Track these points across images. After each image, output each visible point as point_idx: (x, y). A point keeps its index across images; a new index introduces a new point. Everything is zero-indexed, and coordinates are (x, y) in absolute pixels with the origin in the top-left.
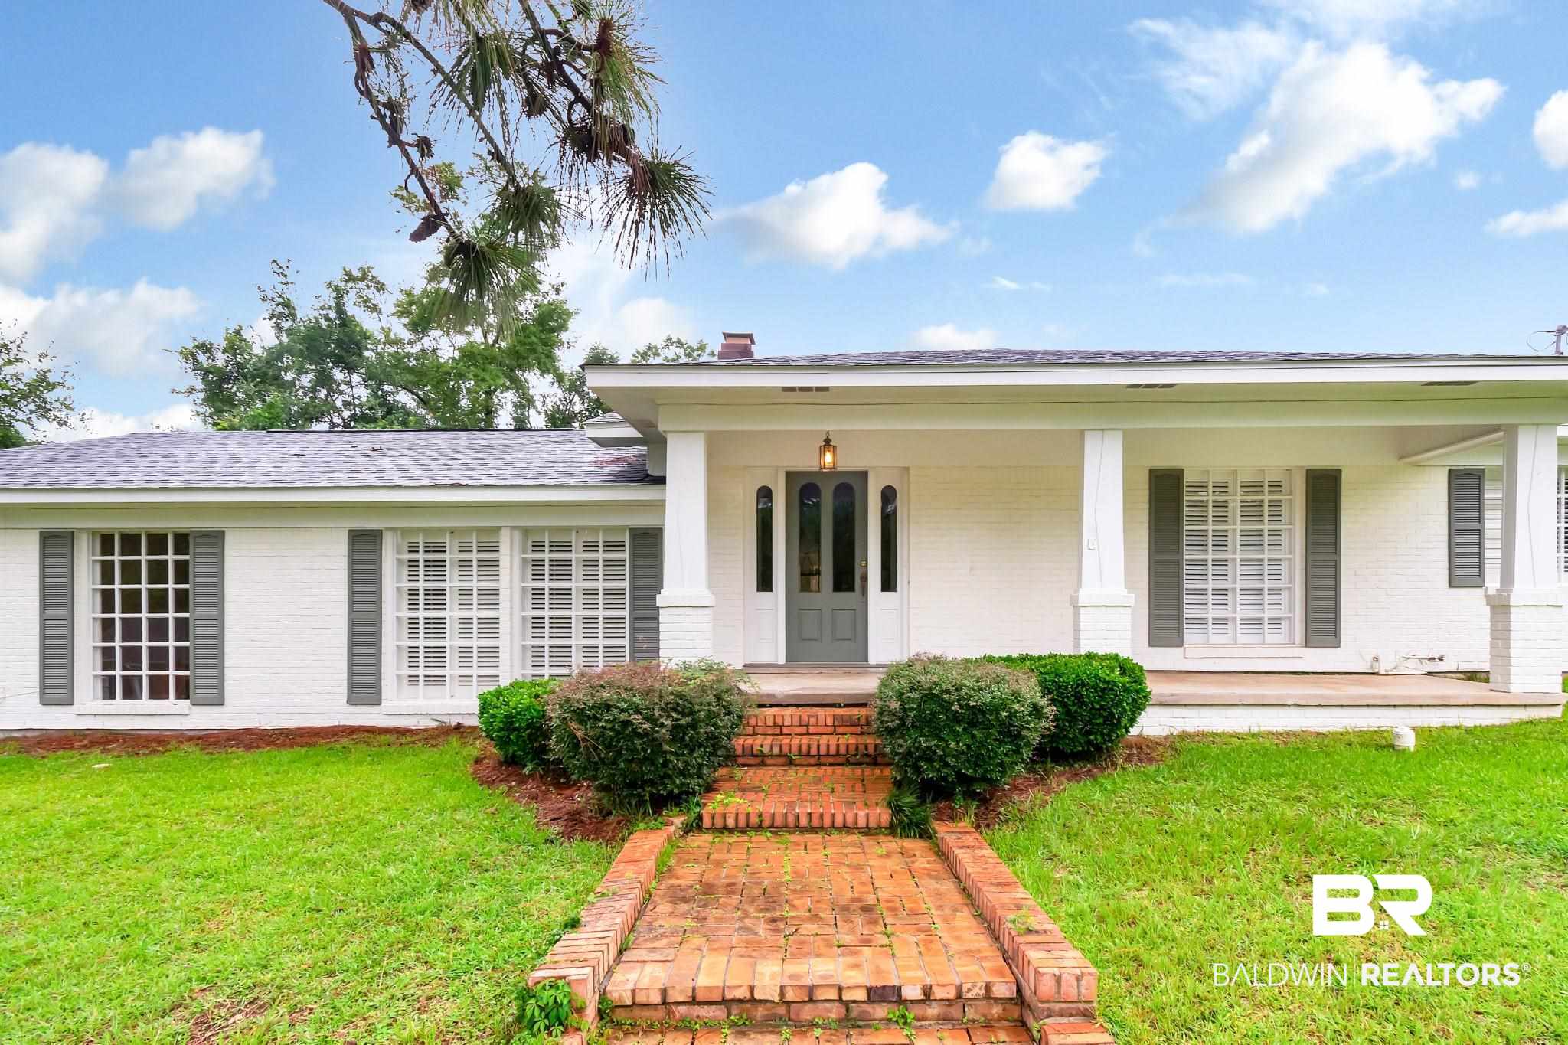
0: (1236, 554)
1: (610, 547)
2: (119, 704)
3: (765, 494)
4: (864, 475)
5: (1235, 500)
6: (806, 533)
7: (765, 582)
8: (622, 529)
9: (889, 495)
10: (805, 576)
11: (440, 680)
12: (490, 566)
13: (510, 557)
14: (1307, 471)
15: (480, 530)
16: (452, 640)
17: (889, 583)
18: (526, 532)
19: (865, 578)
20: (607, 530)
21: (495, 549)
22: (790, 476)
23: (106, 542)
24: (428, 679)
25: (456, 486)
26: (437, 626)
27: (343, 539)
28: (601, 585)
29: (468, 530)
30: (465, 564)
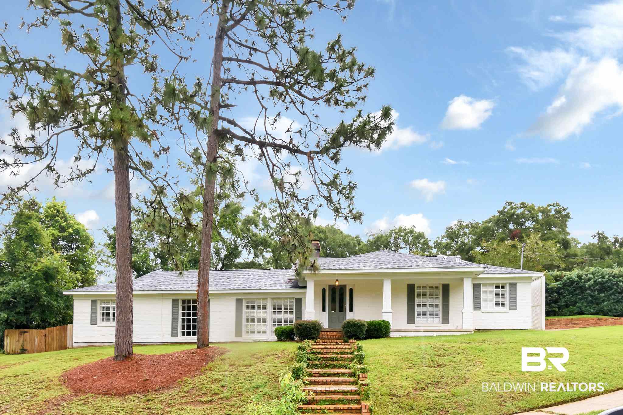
0: (428, 303)
1: (290, 302)
2: (186, 337)
3: (324, 290)
4: (346, 285)
5: (428, 290)
6: (333, 300)
7: (324, 310)
8: (293, 298)
9: (351, 290)
10: (333, 309)
11: (253, 332)
12: (265, 307)
13: (269, 304)
14: (442, 284)
15: (263, 299)
16: (256, 324)
17: (351, 310)
18: (272, 298)
19: (346, 309)
20: (290, 298)
21: (266, 302)
22: (330, 286)
23: (183, 302)
25: (260, 289)
26: (253, 320)
27: (235, 300)
28: (288, 311)
29: (260, 298)
30: (259, 306)
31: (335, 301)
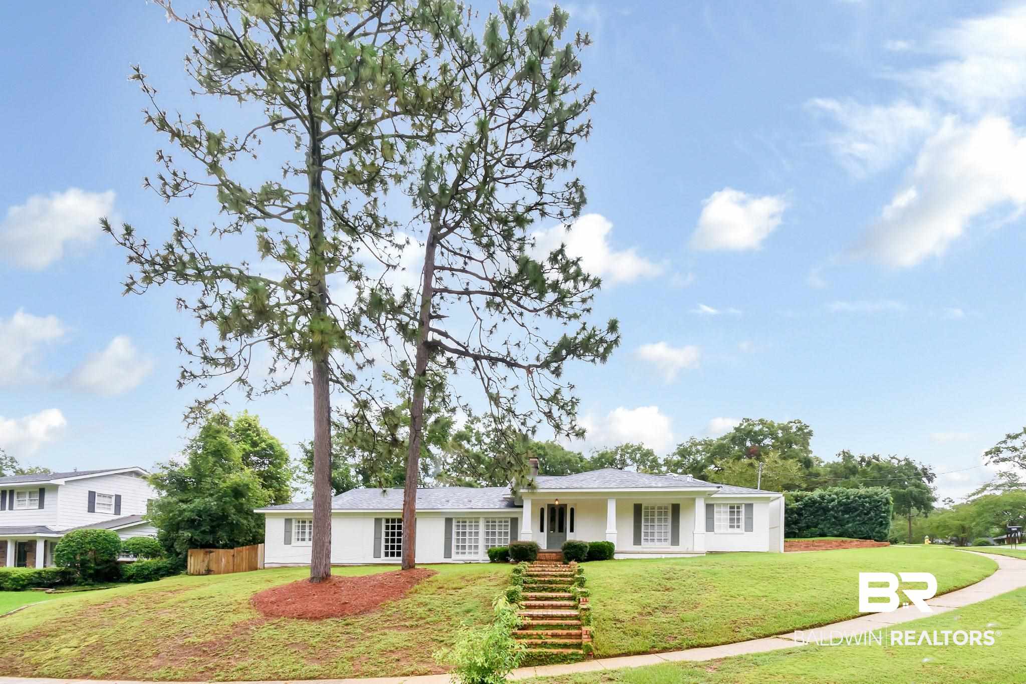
0: (656, 523)
1: (505, 522)
2: (389, 558)
3: (542, 510)
4: (566, 505)
5: (656, 511)
6: (552, 520)
7: (542, 530)
8: (509, 517)
9: (572, 510)
10: (552, 528)
11: (465, 553)
12: (477, 526)
13: (482, 524)
14: (672, 504)
15: (475, 518)
16: (467, 544)
17: (572, 530)
18: (485, 518)
19: (566, 529)
20: (505, 518)
21: (478, 522)
22: (549, 505)
23: (387, 521)
24: (462, 553)
26: (464, 540)
27: (444, 520)
28: (503, 531)
29: (472, 518)
30: (471, 526)
31: (555, 521)
